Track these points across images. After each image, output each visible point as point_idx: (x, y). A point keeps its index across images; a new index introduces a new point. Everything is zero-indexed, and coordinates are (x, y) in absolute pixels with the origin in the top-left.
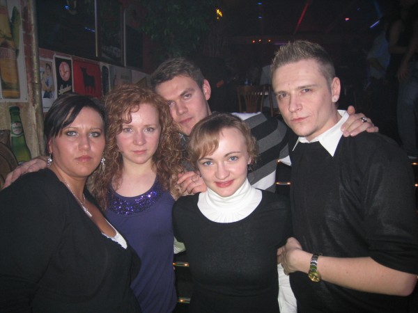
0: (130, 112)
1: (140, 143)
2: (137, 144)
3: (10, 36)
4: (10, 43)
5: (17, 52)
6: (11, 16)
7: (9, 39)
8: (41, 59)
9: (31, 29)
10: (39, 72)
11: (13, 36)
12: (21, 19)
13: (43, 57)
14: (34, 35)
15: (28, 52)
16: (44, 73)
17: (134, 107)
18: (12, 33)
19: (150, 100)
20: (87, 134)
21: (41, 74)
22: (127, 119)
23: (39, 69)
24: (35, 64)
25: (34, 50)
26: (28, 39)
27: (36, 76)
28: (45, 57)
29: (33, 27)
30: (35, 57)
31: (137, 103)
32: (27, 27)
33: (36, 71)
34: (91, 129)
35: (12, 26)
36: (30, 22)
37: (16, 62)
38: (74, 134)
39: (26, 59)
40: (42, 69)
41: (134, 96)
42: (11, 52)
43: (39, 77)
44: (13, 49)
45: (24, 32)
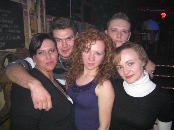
0: (91, 44)
1: (91, 60)
2: (90, 60)
3: (35, 10)
4: (35, 13)
5: (37, 17)
6: (35, 2)
7: (34, 11)
8: (47, 19)
9: (43, 7)
10: (46, 25)
11: (36, 10)
12: (39, 3)
13: (48, 18)
14: (44, 10)
15: (42, 17)
16: (48, 25)
17: (93, 41)
18: (36, 9)
19: (102, 39)
20: (49, 52)
21: (47, 26)
22: (89, 48)
23: (46, 24)
24: (45, 22)
25: (44, 16)
26: (42, 11)
27: (45, 26)
28: (49, 19)
29: (44, 6)
30: (45, 19)
31: (95, 39)
32: (41, 6)
33: (45, 25)
34: (50, 49)
35: (36, 6)
36: (43, 4)
37: (37, 21)
38: (43, 53)
39: (41, 20)
40: (47, 23)
41: (94, 35)
42: (35, 17)
43: (46, 27)
44: (36, 16)
45: (41, 9)
